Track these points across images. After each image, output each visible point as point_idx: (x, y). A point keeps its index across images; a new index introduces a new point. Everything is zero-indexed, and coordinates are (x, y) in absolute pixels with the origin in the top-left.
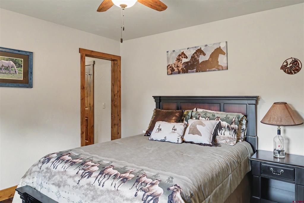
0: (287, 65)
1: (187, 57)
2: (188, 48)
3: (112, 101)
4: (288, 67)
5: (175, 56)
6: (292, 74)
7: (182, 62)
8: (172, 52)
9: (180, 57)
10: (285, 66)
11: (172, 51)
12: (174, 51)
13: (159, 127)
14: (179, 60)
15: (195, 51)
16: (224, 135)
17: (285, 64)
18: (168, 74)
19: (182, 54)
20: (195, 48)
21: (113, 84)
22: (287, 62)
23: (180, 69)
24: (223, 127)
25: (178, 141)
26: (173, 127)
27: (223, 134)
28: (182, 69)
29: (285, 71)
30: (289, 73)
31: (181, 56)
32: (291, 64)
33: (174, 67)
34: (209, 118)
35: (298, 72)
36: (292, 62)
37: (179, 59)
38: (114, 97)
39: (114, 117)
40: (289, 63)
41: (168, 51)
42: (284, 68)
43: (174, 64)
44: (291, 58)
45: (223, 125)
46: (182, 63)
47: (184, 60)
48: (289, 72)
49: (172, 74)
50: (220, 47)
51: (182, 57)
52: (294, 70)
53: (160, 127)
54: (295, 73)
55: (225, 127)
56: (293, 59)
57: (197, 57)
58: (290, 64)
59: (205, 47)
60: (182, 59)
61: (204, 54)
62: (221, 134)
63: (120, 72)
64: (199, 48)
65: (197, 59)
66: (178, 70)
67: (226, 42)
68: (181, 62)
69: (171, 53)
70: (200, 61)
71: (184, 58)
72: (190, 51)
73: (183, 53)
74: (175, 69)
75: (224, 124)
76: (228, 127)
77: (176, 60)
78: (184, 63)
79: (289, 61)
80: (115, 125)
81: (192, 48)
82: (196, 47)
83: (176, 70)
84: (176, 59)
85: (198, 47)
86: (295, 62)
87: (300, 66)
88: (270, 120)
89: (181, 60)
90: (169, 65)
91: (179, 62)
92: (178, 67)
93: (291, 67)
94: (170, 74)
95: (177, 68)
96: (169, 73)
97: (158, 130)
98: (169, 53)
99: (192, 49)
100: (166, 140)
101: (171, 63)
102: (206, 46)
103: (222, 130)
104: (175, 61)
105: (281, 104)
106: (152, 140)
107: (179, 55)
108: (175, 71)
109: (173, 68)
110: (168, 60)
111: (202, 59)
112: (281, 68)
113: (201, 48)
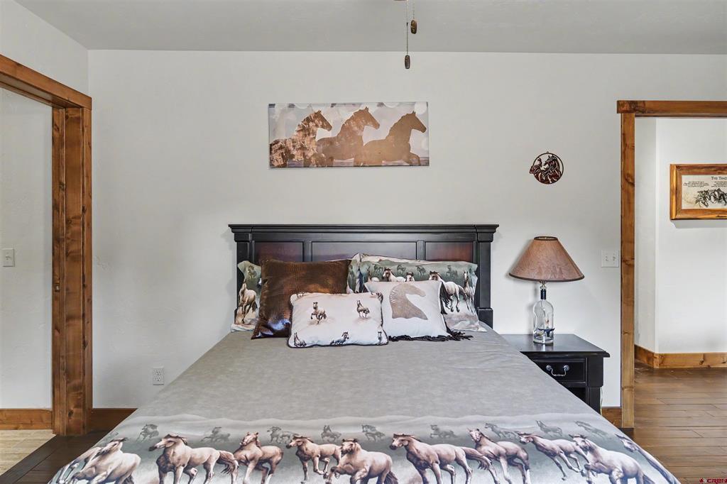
0: (540, 165)
1: (329, 127)
2: (333, 105)
3: (57, 240)
4: (542, 168)
5: (296, 120)
6: (549, 183)
7: (315, 138)
8: (287, 108)
9: (311, 124)
10: (536, 166)
11: (286, 106)
12: (292, 106)
13: (315, 308)
14: (305, 130)
15: (352, 114)
16: (458, 311)
17: (537, 163)
18: (272, 166)
19: (315, 117)
20: (352, 107)
21: (61, 183)
22: (540, 160)
23: (310, 154)
24: (452, 295)
25: (380, 338)
26: (358, 306)
27: (455, 309)
28: (314, 155)
29: (537, 177)
30: (542, 181)
31: (313, 121)
32: (547, 165)
33: (292, 148)
34: (412, 275)
35: (558, 180)
36: (548, 161)
37: (308, 130)
38: (67, 228)
39: (68, 294)
40: (543, 163)
41: (274, 105)
42: (535, 170)
43: (293, 140)
44: (548, 153)
45: (450, 289)
46: (317, 139)
47: (322, 133)
48: (544, 179)
49: (284, 166)
50: (414, 113)
51: (317, 126)
52: (551, 177)
53: (320, 309)
54: (553, 182)
55: (455, 293)
56: (551, 155)
57: (356, 128)
58: (545, 165)
59: (377, 108)
60: (315, 129)
61: (377, 125)
62: (452, 311)
63: (90, 147)
64: (362, 108)
65: (359, 134)
66: (304, 156)
67: (427, 103)
68: (311, 136)
69: (283, 111)
70: (366, 141)
71: (323, 127)
72: (338, 111)
73: (318, 115)
74: (295, 152)
75: (452, 286)
76: (461, 292)
77: (298, 131)
78: (321, 140)
79: (545, 159)
80: (69, 318)
81: (345, 104)
82: (354, 104)
83: (298, 156)
84: (297, 128)
85: (360, 104)
86: (554, 161)
87: (561, 170)
88: (540, 273)
89: (314, 133)
90: (277, 142)
91: (306, 135)
92: (303, 148)
93: (547, 169)
94: (279, 167)
95: (299, 151)
96: (276, 164)
97: (314, 317)
98: (277, 109)
99: (344, 107)
100: (348, 341)
101: (284, 138)
102: (381, 104)
103: (451, 300)
104: (296, 133)
105: (547, 240)
106: (303, 345)
107: (308, 120)
108: (294, 160)
109: (288, 151)
110: (273, 127)
111: (369, 135)
112: (531, 170)
113: (367, 109)
